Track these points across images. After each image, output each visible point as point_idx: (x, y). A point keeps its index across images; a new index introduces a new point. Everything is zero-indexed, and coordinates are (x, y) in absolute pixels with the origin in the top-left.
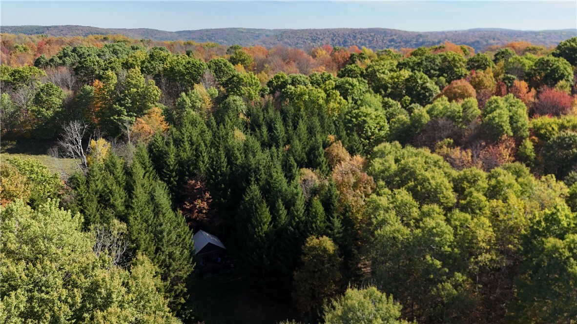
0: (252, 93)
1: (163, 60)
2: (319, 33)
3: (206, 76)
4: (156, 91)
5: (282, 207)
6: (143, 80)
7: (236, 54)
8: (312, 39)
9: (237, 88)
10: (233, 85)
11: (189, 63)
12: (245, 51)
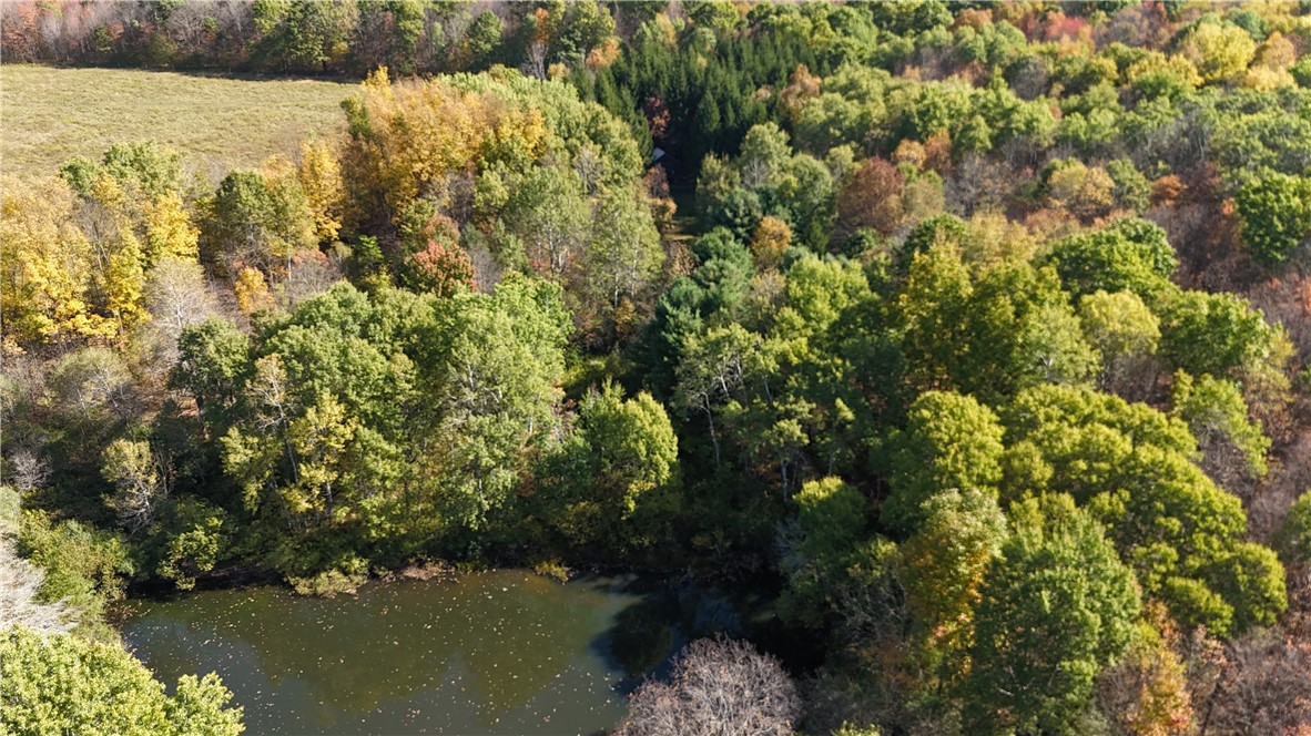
0: (727, 25)
4: (610, 22)
5: (731, 110)
6: (595, 8)
9: (709, 19)
10: (704, 15)
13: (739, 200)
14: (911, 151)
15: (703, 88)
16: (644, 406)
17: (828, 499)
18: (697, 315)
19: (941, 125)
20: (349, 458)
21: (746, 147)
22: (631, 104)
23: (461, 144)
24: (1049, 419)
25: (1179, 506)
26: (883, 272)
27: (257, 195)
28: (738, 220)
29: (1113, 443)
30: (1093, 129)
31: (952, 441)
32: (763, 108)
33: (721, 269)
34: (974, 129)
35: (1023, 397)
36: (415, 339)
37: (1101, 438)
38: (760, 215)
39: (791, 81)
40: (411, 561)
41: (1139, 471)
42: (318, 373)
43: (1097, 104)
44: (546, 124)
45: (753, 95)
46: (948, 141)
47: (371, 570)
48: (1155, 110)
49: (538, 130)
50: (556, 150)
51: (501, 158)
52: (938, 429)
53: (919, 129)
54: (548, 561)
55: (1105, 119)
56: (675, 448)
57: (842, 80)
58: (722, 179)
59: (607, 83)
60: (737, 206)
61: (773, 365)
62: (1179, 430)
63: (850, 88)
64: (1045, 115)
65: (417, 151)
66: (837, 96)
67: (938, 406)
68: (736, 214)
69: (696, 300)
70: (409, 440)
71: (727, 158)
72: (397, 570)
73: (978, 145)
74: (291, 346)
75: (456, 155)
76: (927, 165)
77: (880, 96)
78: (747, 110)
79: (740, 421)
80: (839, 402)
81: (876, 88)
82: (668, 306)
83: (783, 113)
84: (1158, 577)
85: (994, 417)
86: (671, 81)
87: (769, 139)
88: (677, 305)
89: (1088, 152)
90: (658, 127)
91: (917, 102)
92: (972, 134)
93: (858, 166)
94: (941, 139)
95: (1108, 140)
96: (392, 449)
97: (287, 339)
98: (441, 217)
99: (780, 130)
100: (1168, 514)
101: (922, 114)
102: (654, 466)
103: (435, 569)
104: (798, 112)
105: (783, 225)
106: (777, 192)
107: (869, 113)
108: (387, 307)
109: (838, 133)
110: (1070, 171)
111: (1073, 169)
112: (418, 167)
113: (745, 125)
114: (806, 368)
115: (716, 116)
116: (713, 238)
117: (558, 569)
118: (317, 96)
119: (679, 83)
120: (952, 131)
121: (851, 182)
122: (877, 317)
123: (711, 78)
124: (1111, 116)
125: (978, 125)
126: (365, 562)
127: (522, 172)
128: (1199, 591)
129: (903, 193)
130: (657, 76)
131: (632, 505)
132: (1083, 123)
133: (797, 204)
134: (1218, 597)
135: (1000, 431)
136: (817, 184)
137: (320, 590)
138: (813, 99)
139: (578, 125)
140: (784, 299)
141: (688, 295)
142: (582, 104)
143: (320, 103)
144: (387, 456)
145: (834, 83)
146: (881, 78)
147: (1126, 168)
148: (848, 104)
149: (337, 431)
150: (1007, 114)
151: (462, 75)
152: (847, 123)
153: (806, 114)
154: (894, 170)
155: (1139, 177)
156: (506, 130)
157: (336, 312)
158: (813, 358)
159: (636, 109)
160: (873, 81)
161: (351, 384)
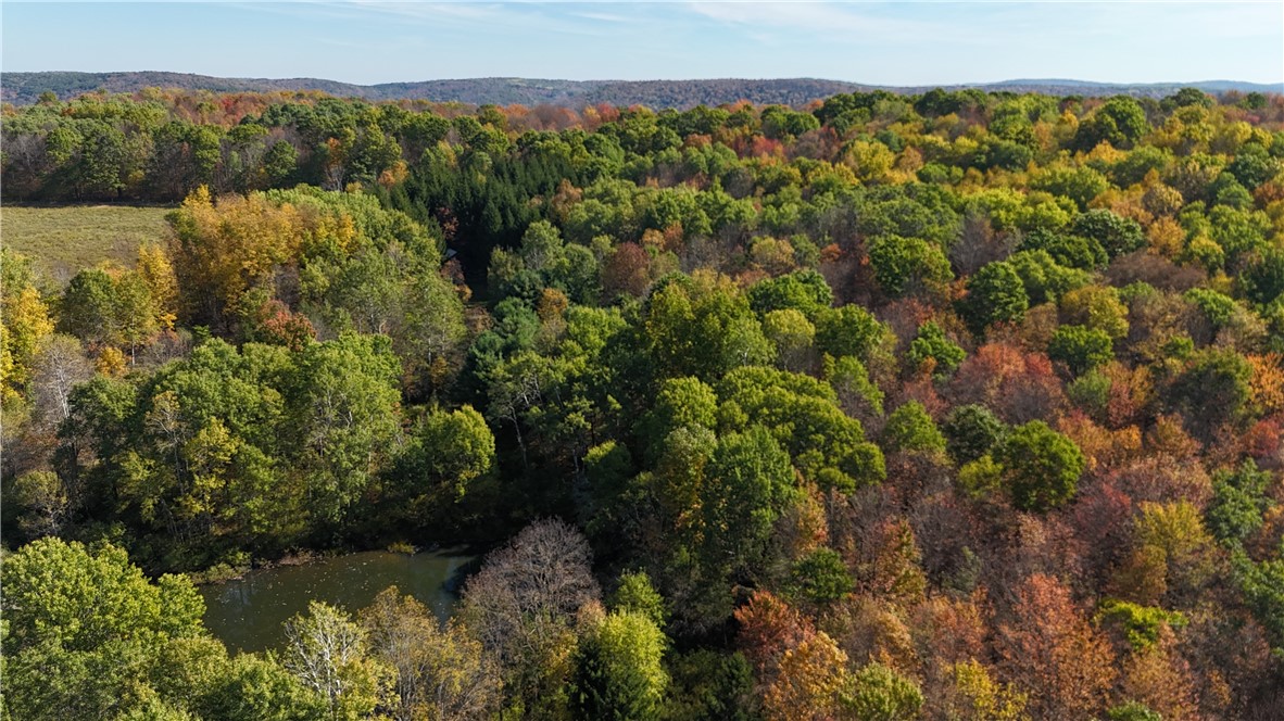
0: (500, 149)
1: (401, 117)
2: (677, 90)
3: (451, 133)
4: (397, 148)
5: (511, 214)
6: (382, 137)
7: (486, 113)
8: (663, 102)
9: (484, 144)
10: (480, 141)
11: (431, 120)
12: (499, 110)
13: (524, 277)
14: (654, 237)
15: (485, 199)
16: (467, 413)
17: (606, 456)
18: (500, 357)
19: (675, 218)
20: (234, 468)
21: (526, 240)
22: (426, 212)
23: (284, 245)
24: (744, 386)
25: (823, 426)
26: (635, 314)
27: (106, 289)
28: (525, 293)
29: (784, 396)
30: (782, 216)
31: (683, 405)
32: (537, 212)
33: (516, 324)
34: (699, 219)
35: (729, 375)
36: (277, 379)
37: (776, 393)
38: (542, 289)
39: (557, 192)
40: (286, 551)
41: (799, 410)
42: (206, 404)
43: (786, 200)
44: (356, 227)
45: (528, 204)
46: (681, 230)
47: (253, 561)
48: (823, 200)
49: (350, 232)
50: (367, 247)
51: (319, 255)
52: (674, 398)
53: (659, 223)
54: (398, 542)
55: (792, 210)
56: (493, 445)
57: (598, 189)
58: (509, 265)
59: (401, 196)
60: (523, 282)
61: (561, 378)
62: (825, 386)
63: (605, 196)
64: (750, 208)
65: (245, 251)
66: (596, 201)
67: (675, 387)
68: (523, 289)
69: (498, 346)
70: (281, 454)
71: (511, 250)
72: (275, 560)
73: (702, 231)
74: (180, 386)
75: (279, 254)
76: (666, 248)
77: (628, 199)
78: (524, 214)
79: (539, 421)
80: (610, 398)
81: (626, 194)
82: (476, 352)
83: (553, 216)
84: (812, 470)
85: (711, 390)
86: (457, 193)
87: (544, 233)
88: (483, 351)
89: (778, 232)
90: (449, 231)
91: (655, 202)
92: (697, 223)
93: (615, 250)
94: (675, 228)
95: (793, 224)
96: (269, 459)
97: (177, 381)
98: (274, 301)
99: (552, 226)
100: (817, 432)
101: (660, 211)
102: (478, 458)
103: (305, 557)
104: (566, 214)
105: (561, 294)
106: (554, 271)
107: (621, 213)
108: (253, 357)
109: (598, 229)
110: (766, 244)
111: (766, 242)
112: (246, 264)
113: (524, 226)
114: (585, 378)
115: (499, 219)
116: (506, 304)
117: (407, 547)
118: (116, 219)
119: (464, 195)
120: (683, 222)
121: (610, 261)
122: (632, 340)
123: (491, 191)
124: (796, 207)
125: (701, 216)
126: (248, 555)
127: (339, 264)
128: (836, 473)
129: (650, 267)
130: (444, 190)
131: (462, 491)
132: (775, 212)
133: (570, 279)
134: (846, 475)
135: (715, 397)
136: (585, 263)
137: (212, 578)
138: (576, 204)
139: (383, 227)
140: (567, 334)
141: (492, 344)
142: (383, 211)
143: (122, 224)
144: (264, 465)
145: (593, 192)
146: (629, 187)
147: (803, 240)
148: (604, 206)
149: (225, 447)
150: (722, 208)
151: (276, 191)
152: (605, 220)
153: (572, 215)
154: (641, 251)
155: (812, 246)
156: (322, 231)
157: (213, 360)
158: (590, 371)
159: (430, 216)
160: (623, 189)
161: (232, 412)
